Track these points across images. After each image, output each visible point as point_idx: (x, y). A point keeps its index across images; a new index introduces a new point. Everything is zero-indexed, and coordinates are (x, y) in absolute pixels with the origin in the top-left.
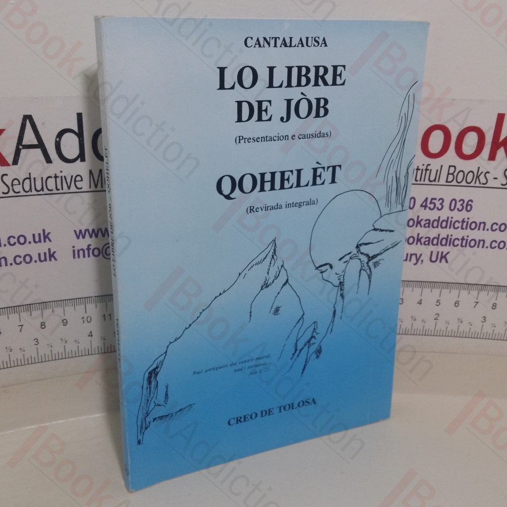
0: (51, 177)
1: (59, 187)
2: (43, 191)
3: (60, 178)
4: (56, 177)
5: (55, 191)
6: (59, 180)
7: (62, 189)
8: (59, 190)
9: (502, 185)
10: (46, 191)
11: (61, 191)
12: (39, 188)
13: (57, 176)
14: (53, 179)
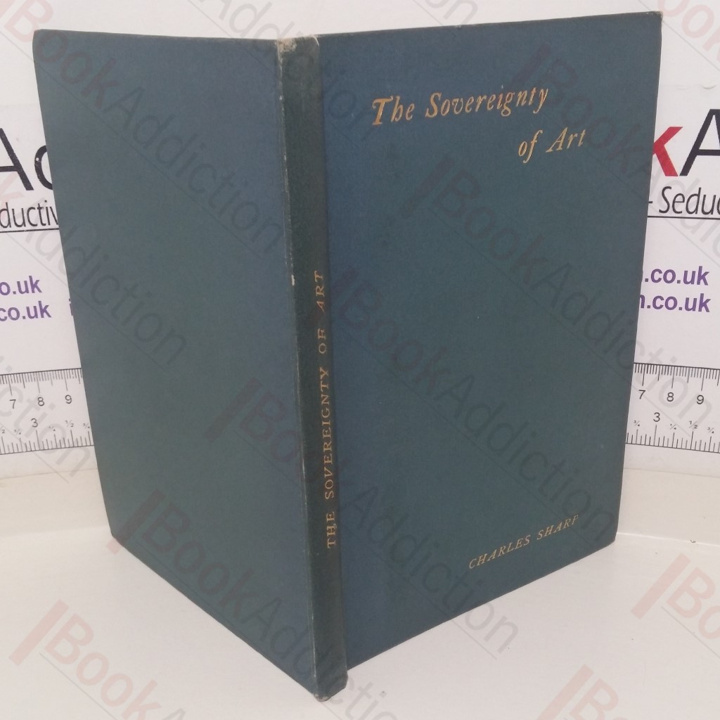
0: (34, 208)
1: (45, 221)
2: (25, 226)
3: (45, 209)
4: (40, 208)
5: (40, 226)
6: (44, 212)
7: (49, 224)
8: (45, 225)
9: (661, 211)
10: (28, 227)
11: (47, 227)
12: (19, 222)
13: (41, 206)
14: (37, 211)
